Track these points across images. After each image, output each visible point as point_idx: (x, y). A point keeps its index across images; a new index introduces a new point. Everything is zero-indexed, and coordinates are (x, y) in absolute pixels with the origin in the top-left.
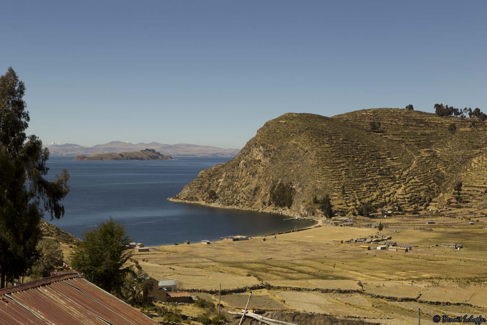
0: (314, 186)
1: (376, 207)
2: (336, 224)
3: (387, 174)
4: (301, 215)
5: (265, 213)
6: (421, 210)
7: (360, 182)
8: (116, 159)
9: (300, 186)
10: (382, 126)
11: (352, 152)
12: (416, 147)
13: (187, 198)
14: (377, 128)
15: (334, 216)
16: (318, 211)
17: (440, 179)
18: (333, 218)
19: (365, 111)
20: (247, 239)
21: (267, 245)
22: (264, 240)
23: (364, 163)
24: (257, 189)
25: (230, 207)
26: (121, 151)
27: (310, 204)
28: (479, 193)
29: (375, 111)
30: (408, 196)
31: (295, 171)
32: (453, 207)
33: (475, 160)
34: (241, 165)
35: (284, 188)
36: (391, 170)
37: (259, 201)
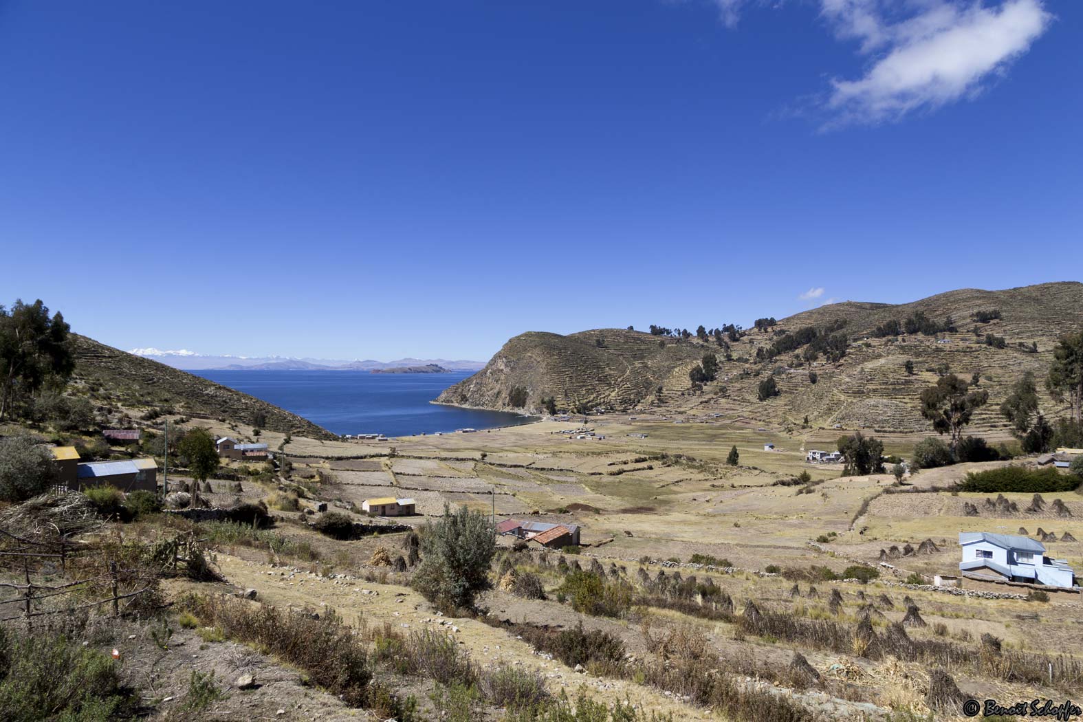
0: (543, 390)
1: (592, 407)
2: (556, 420)
3: (605, 381)
4: (531, 413)
5: (504, 412)
6: (630, 409)
7: (581, 387)
8: (406, 372)
9: (532, 390)
10: (606, 343)
11: (577, 363)
12: (632, 359)
13: (444, 401)
14: (602, 344)
15: (557, 414)
16: (545, 410)
17: (648, 384)
18: (555, 415)
19: (594, 331)
20: (475, 431)
21: (489, 436)
22: (489, 432)
23: (586, 372)
24: (499, 393)
25: (477, 408)
26: (410, 366)
27: (539, 404)
28: (677, 395)
29: (601, 331)
30: (619, 398)
31: (530, 378)
32: (655, 406)
33: (676, 370)
34: (488, 374)
35: (520, 392)
36: (608, 377)
37: (501, 402)
